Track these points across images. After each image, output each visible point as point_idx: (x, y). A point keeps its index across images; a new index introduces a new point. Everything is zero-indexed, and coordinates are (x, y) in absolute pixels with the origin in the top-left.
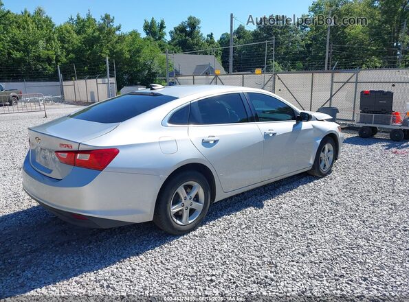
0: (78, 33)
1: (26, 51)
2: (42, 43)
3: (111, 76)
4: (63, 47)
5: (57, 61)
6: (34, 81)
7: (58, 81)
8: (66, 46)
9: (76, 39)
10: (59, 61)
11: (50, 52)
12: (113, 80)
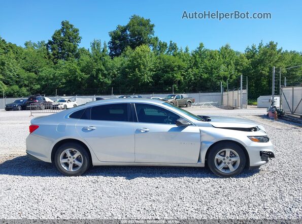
0: (248, 58)
1: (211, 73)
2: (223, 67)
3: (243, 89)
4: (236, 69)
5: (231, 78)
6: (205, 92)
7: (220, 92)
8: (238, 67)
9: (246, 62)
10: (232, 79)
11: (226, 73)
12: (245, 91)
